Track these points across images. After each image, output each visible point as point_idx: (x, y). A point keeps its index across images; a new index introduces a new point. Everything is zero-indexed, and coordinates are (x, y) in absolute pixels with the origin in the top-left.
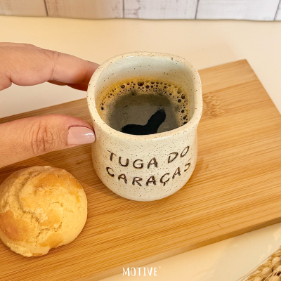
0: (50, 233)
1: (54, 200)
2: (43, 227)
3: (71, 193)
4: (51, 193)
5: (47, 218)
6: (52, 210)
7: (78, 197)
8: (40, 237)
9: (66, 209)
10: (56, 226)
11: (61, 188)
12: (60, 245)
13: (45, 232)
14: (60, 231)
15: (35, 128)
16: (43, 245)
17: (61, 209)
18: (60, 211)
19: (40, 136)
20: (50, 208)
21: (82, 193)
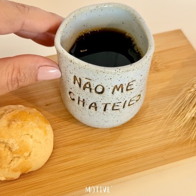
0: (21, 160)
1: (25, 133)
2: (15, 155)
3: (40, 127)
4: (23, 126)
5: (18, 148)
6: (23, 141)
7: (45, 132)
8: (12, 164)
9: (35, 141)
10: (26, 154)
11: (31, 123)
12: (30, 171)
13: (16, 159)
14: (29, 159)
15: (10, 69)
16: (15, 170)
17: (31, 140)
18: (30, 142)
19: (14, 76)
20: (21, 139)
21: (49, 128)
